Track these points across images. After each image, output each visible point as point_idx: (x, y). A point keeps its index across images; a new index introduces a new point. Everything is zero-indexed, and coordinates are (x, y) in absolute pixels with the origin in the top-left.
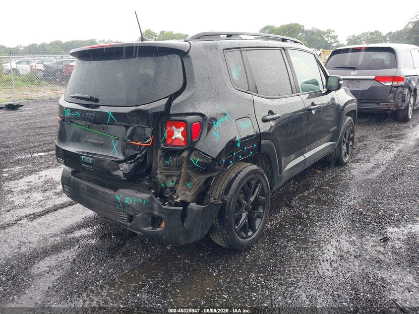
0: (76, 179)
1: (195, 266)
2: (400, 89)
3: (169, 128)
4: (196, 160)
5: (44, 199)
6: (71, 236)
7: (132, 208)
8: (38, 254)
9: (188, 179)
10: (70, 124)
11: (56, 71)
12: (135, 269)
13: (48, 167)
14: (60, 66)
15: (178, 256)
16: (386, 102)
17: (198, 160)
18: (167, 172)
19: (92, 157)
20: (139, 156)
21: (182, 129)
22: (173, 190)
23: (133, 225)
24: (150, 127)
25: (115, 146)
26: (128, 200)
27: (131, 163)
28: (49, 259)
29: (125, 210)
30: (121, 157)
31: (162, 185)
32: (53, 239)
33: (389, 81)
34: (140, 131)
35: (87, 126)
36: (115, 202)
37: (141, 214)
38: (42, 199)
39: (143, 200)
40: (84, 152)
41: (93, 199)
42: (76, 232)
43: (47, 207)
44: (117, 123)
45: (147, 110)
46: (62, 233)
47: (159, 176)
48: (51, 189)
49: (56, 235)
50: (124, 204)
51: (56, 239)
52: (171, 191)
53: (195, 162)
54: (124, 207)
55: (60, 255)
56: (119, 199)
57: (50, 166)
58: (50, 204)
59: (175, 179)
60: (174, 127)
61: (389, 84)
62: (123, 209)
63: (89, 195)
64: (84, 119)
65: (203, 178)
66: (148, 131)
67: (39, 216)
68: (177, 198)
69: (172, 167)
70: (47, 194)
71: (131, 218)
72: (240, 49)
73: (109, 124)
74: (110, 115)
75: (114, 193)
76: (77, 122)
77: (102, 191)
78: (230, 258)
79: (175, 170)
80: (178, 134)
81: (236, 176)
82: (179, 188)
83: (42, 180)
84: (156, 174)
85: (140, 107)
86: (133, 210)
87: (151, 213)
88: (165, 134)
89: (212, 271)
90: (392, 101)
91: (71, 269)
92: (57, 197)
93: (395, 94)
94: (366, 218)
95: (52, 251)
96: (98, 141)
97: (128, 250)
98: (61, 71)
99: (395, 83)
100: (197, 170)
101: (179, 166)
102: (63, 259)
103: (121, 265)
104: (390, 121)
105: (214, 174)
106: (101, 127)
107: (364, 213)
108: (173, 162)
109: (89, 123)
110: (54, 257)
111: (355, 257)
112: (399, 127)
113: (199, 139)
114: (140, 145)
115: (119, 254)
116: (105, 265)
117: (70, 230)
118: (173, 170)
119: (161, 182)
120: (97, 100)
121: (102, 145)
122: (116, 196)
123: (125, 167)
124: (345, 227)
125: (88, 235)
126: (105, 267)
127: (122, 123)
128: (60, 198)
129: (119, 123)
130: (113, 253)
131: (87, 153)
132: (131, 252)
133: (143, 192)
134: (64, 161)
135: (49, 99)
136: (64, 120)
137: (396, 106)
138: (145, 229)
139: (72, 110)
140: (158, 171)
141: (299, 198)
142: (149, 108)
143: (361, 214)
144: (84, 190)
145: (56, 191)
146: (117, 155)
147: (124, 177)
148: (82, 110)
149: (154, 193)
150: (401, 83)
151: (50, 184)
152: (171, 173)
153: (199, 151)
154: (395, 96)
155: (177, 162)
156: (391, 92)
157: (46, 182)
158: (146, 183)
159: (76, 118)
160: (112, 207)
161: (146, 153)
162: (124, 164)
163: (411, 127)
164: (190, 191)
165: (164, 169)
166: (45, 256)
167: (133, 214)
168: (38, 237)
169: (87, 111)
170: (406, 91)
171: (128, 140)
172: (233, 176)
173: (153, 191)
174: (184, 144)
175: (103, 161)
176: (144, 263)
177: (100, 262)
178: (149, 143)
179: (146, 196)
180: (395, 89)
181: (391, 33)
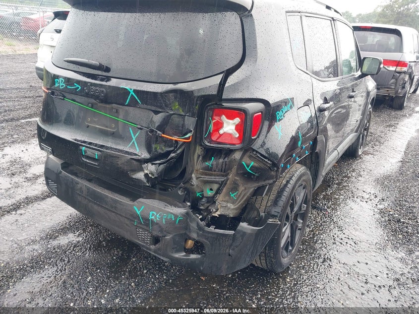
0: (70, 175)
1: (227, 293)
2: (403, 75)
3: (217, 118)
4: (249, 163)
5: (12, 187)
6: (55, 243)
7: (160, 227)
8: (12, 272)
9: (235, 188)
10: (64, 100)
11: (12, 23)
12: (150, 297)
13: (13, 142)
14: (17, 19)
15: (202, 278)
16: (387, 88)
17: (252, 164)
18: (207, 178)
19: (99, 150)
20: (172, 155)
21: (237, 120)
22: (212, 201)
23: (159, 249)
24: (193, 116)
25: (134, 138)
26: (153, 216)
27: (160, 164)
28: (28, 279)
29: (147, 228)
30: (145, 155)
31: (198, 194)
32: (30, 248)
33: (393, 66)
34: (176, 120)
35: (90, 105)
36: (132, 215)
37: (171, 236)
38: (10, 186)
39: (176, 216)
40: (84, 142)
41: (96, 207)
42: (61, 237)
43: (18, 198)
44: (142, 106)
45: (192, 92)
46: (42, 238)
47: (195, 182)
48: (20, 172)
49: (34, 242)
50: (147, 221)
51: (36, 247)
52: (208, 202)
53: (248, 166)
54: (147, 225)
55: (44, 274)
56: (138, 213)
57: (15, 141)
58: (21, 195)
59: (215, 187)
60: (224, 117)
61: (392, 68)
62: (145, 227)
63: (89, 200)
64: (87, 95)
65: (252, 187)
66: (190, 122)
67: (8, 212)
68: (216, 211)
69: (215, 171)
70: (16, 179)
71: (156, 240)
72: (299, 14)
73: (127, 105)
74: (132, 93)
75: (131, 203)
76: (74, 97)
77: (111, 198)
78: (268, 282)
79: (218, 176)
80: (229, 127)
81: (288, 182)
82: (220, 198)
83: (7, 158)
84: (191, 178)
85: (180, 86)
86: (161, 230)
87: (185, 234)
88: (211, 127)
89: (250, 300)
90: (393, 87)
91: (62, 298)
92: (29, 184)
93: (396, 80)
94: (407, 227)
95: (32, 267)
96: (107, 127)
97: (135, 268)
98: (18, 23)
99: (399, 69)
100: (247, 177)
101: (225, 171)
102: (49, 280)
103: (130, 290)
104: (384, 107)
105: (267, 182)
106: (112, 108)
107: (402, 220)
108: (217, 165)
109: (93, 101)
110: (36, 276)
111: (413, 281)
112: (397, 115)
113: (258, 137)
114: (176, 141)
115: (124, 274)
116: (108, 291)
117: (52, 235)
118: (215, 175)
119: (197, 190)
120: (108, 70)
121: (113, 133)
122: (135, 207)
123: (151, 168)
124: (387, 238)
125: (78, 242)
126: (108, 294)
127: (149, 107)
128: (33, 186)
129: (145, 106)
130: (116, 272)
131: (90, 143)
132: (140, 270)
133: (175, 206)
134: (52, 150)
135: (6, 56)
136: (53, 93)
137: (397, 92)
138: (177, 255)
139: (68, 81)
140: (193, 175)
141: (324, 198)
142: (194, 88)
143: (399, 221)
144: (82, 192)
145: (27, 176)
146: (137, 151)
147: (148, 182)
148: (86, 83)
149: (189, 206)
150: (405, 69)
151: (19, 166)
152: (212, 178)
153: (257, 152)
154: (396, 83)
155: (224, 165)
156: (394, 77)
157: (13, 162)
158: (180, 192)
159: (74, 92)
160: (128, 222)
161: (183, 152)
162: (150, 165)
163: (408, 115)
164: (233, 203)
165: (203, 174)
166: (24, 275)
167: (160, 234)
168: (10, 243)
169: (92, 84)
170: (407, 78)
171: (159, 132)
172: (284, 182)
173: (189, 204)
174: (237, 142)
175: (117, 157)
176: (160, 288)
177: (100, 287)
178: (189, 138)
179: (180, 211)
180: (398, 75)
181: (360, 15)
